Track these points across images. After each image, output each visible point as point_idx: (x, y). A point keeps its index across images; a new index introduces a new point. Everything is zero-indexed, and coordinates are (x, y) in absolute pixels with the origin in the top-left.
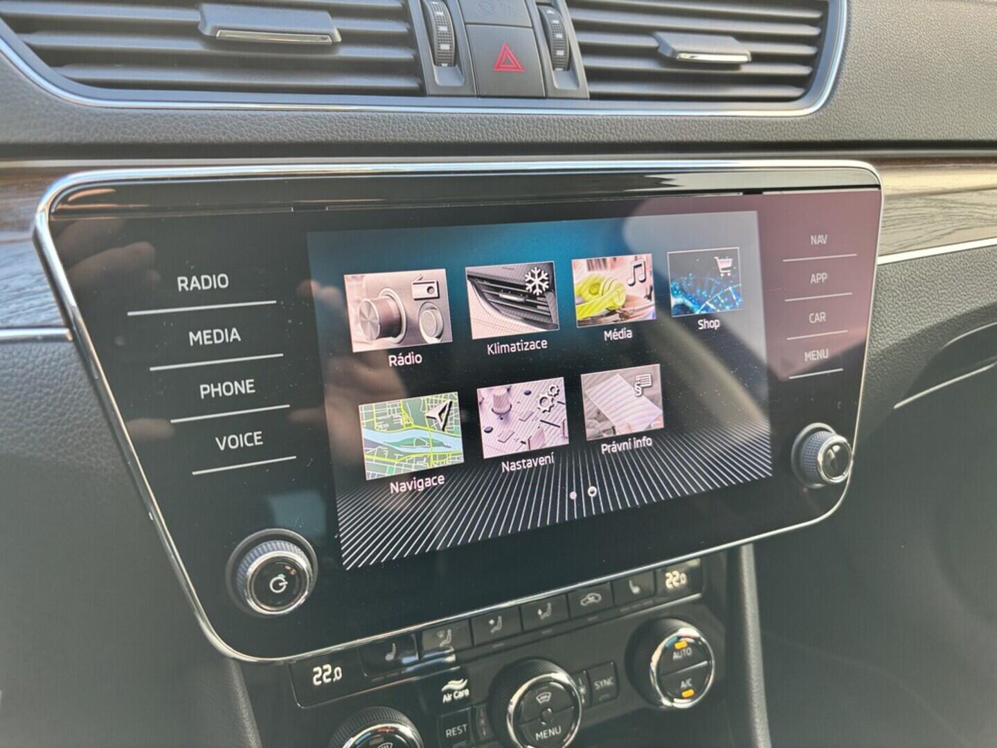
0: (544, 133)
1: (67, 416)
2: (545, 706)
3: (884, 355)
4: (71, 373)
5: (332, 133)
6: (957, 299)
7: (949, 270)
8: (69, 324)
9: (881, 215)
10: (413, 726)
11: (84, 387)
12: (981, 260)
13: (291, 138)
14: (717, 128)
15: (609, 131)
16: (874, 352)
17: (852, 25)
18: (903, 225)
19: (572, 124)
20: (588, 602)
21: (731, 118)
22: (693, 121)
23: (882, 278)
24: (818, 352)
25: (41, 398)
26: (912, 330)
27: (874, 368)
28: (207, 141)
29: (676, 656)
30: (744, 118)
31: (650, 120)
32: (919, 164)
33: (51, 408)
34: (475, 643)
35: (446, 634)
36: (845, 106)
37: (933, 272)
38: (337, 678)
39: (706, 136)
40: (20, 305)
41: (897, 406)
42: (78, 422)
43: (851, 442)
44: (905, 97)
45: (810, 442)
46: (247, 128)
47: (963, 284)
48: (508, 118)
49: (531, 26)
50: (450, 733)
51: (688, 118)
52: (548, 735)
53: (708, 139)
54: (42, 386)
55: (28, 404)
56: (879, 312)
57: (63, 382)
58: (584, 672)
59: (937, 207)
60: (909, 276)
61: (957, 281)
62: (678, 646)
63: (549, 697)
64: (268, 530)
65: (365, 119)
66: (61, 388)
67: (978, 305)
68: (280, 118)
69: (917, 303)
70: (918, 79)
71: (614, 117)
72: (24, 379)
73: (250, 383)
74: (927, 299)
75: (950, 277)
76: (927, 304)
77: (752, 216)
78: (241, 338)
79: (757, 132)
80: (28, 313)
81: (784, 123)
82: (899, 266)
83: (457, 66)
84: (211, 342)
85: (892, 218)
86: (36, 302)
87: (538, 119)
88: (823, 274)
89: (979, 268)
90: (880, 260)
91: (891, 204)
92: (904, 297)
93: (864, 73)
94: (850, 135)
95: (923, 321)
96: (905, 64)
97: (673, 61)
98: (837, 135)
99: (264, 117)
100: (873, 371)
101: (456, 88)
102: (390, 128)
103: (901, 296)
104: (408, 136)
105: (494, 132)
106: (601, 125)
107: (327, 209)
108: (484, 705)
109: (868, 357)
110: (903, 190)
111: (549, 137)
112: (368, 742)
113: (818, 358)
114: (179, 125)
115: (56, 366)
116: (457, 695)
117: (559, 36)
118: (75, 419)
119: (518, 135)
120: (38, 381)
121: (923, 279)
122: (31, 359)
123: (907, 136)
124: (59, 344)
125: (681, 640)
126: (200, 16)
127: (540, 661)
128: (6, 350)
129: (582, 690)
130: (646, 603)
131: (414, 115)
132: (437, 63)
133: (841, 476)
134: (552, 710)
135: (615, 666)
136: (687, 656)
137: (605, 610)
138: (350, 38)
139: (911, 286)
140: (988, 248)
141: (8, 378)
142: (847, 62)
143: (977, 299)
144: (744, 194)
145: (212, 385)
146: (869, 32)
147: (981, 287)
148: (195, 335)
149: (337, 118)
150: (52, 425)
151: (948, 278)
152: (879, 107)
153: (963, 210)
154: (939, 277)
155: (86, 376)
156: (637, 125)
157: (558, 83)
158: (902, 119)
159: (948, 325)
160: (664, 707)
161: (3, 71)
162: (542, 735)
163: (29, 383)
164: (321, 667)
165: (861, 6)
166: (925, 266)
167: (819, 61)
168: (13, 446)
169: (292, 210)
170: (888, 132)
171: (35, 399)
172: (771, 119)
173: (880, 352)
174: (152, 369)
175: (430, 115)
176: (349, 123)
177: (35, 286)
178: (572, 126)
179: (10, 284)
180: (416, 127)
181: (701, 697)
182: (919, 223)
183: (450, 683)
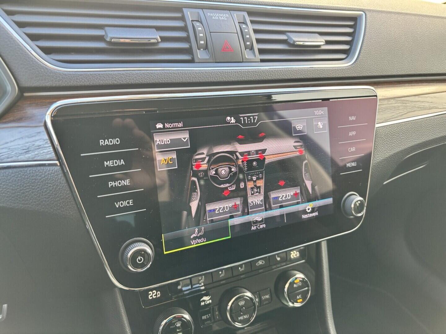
0: (242, 77)
1: (57, 195)
2: (242, 306)
3: (379, 164)
4: (59, 178)
5: (158, 79)
6: (409, 140)
7: (405, 128)
8: (58, 158)
9: (377, 107)
10: (189, 315)
11: (64, 184)
12: (419, 124)
13: (142, 82)
14: (311, 72)
15: (268, 75)
16: (375, 163)
17: (367, 27)
18: (386, 111)
20: (259, 264)
21: (317, 68)
22: (302, 70)
23: (378, 133)
24: (352, 163)
25: (47, 188)
26: (390, 153)
28: (109, 84)
29: (295, 286)
30: (323, 68)
31: (285, 70)
32: (394, 85)
33: (51, 192)
34: (214, 281)
35: (202, 278)
36: (363, 62)
37: (398, 130)
38: (158, 296)
39: (307, 76)
40: (39, 152)
41: (385, 183)
43: (365, 199)
44: (388, 57)
45: (348, 200)
46: (125, 78)
47: (411, 134)
48: (227, 71)
49: (236, 32)
51: (300, 69)
52: (243, 318)
54: (48, 183)
55: (42, 190)
56: (376, 146)
57: (56, 182)
58: (258, 292)
59: (401, 103)
60: (389, 132)
61: (408, 133)
62: (295, 281)
63: (244, 303)
64: (135, 238)
65: (171, 73)
66: (55, 184)
67: (417, 142)
68: (137, 74)
69: (392, 142)
70: (394, 49)
71: (270, 70)
72: (41, 181)
73: (128, 181)
74: (396, 141)
75: (405, 131)
76: (396, 143)
77: (326, 109)
78: (125, 163)
79: (328, 74)
80: (42, 155)
81: (338, 70)
82: (385, 128)
83: (207, 50)
84: (113, 165)
85: (382, 108)
86: (46, 151)
87: (239, 71)
88: (354, 132)
89: (418, 127)
90: (377, 126)
91: (382, 103)
93: (371, 48)
94: (365, 74)
95: (394, 150)
96: (389, 43)
97: (294, 45)
98: (360, 74)
99: (131, 74)
100: (374, 170)
101: (206, 59)
102: (181, 77)
103: (386, 140)
104: (188, 80)
105: (222, 77)
106: (265, 73)
107: (158, 112)
108: (217, 306)
109: (372, 165)
110: (386, 97)
111: (244, 79)
112: (171, 322)
113: (352, 166)
114: (97, 78)
115: (53, 176)
116: (206, 302)
117: (248, 36)
118: (61, 196)
119: (232, 78)
120: (46, 182)
121: (395, 133)
122: (43, 173)
123: (389, 73)
124: (54, 167)
125: (297, 279)
126: (105, 33)
127: (240, 288)
128: (33, 170)
129: (257, 300)
130: (283, 264)
131: (190, 71)
132: (199, 49)
133: (361, 213)
134: (245, 308)
135: (270, 290)
136: (300, 286)
137: (265, 267)
138: (164, 39)
139: (390, 136)
140: (422, 119)
141: (34, 180)
142: (364, 43)
143: (417, 140)
144: (322, 101)
145: (113, 182)
146: (374, 30)
147: (419, 135)
148: (107, 162)
149: (160, 73)
150: (52, 198)
151: (405, 132)
152: (377, 62)
153: (411, 104)
154: (401, 131)
155: (65, 179)
156: (279, 72)
157: (247, 56)
158: (387, 66)
159: (405, 151)
160: (290, 306)
161: (28, 58)
162: (241, 318)
163: (43, 182)
164: (152, 291)
165: (371, 19)
166: (396, 127)
167: (353, 43)
168: (36, 207)
169: (144, 113)
170: (381, 72)
171: (45, 188)
172: (333, 68)
173: (377, 162)
174: (90, 176)
175: (197, 71)
176: (164, 75)
177: (45, 144)
178: (253, 74)
179: (35, 144)
180: (191, 76)
181: (305, 302)
182: (393, 110)
183: (204, 297)
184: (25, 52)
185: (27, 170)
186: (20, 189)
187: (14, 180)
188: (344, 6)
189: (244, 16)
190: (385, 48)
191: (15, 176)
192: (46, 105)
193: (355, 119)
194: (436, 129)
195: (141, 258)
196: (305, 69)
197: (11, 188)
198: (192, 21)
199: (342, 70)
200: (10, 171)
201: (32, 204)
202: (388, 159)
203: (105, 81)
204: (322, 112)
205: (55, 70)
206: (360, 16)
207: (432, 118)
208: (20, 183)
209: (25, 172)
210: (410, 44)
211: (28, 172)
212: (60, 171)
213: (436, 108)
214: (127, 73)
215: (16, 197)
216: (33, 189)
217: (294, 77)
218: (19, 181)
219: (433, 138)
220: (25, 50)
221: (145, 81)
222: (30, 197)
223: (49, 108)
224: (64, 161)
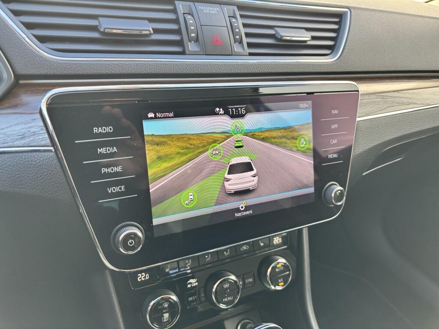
0: (231, 70)
1: (52, 180)
2: (227, 289)
4: (54, 164)
5: (150, 70)
6: (387, 134)
7: (384, 123)
8: (53, 144)
9: (359, 102)
10: (176, 296)
11: (59, 169)
12: (397, 119)
13: (134, 72)
14: (297, 67)
15: (256, 68)
16: (355, 155)
17: (351, 24)
18: (367, 106)
20: (243, 249)
21: (303, 63)
22: (288, 64)
23: (359, 126)
24: (333, 155)
25: (42, 173)
26: (370, 146)
28: (102, 73)
29: (277, 270)
30: (308, 63)
31: (272, 64)
32: (375, 80)
33: (46, 177)
34: (200, 265)
35: (189, 261)
36: (347, 58)
37: (378, 124)
38: (147, 278)
39: (293, 70)
40: (35, 138)
41: (364, 174)
42: (56, 182)
43: (345, 189)
44: (371, 54)
45: (329, 189)
46: (118, 68)
47: (390, 128)
48: (217, 64)
49: (226, 26)
50: (190, 299)
51: (286, 63)
52: (228, 299)
54: (42, 168)
55: (37, 175)
56: (357, 139)
57: (51, 167)
58: (242, 276)
59: (380, 98)
60: (369, 125)
61: (387, 127)
62: (278, 266)
63: (228, 285)
64: (126, 223)
65: (162, 64)
66: (50, 169)
67: (395, 136)
68: (130, 64)
69: (371, 135)
70: (376, 46)
71: (258, 63)
72: (36, 166)
73: (120, 168)
74: (375, 134)
75: (385, 125)
76: (376, 136)
77: (310, 102)
78: (117, 151)
79: (313, 68)
80: (37, 141)
81: (323, 65)
82: (365, 121)
83: (197, 42)
84: (106, 152)
85: (363, 103)
86: (41, 137)
87: (229, 64)
88: (336, 125)
89: (396, 122)
90: (358, 119)
91: (363, 97)
92: (367, 134)
93: (355, 45)
94: (348, 69)
95: (374, 143)
96: (372, 41)
97: (281, 40)
98: (343, 69)
99: (124, 64)
100: (354, 161)
101: (197, 52)
102: (172, 68)
104: (179, 71)
105: (212, 69)
106: (253, 66)
107: (150, 101)
108: (203, 289)
109: (352, 156)
110: (368, 92)
111: (232, 71)
112: (159, 302)
113: (333, 157)
114: (91, 67)
115: (48, 161)
116: (193, 285)
117: (237, 30)
118: (55, 181)
119: (221, 71)
121: (374, 126)
122: (38, 159)
123: (370, 69)
124: (49, 153)
125: (279, 264)
126: (98, 23)
127: (225, 272)
128: (29, 155)
129: (241, 283)
130: (266, 250)
131: (181, 63)
132: (190, 42)
133: (341, 202)
134: (229, 290)
135: (254, 274)
136: (282, 270)
137: (249, 252)
138: (156, 31)
139: (369, 129)
141: (30, 165)
142: (348, 40)
143: (395, 134)
144: (307, 94)
145: (106, 169)
146: (358, 28)
147: (397, 129)
148: (100, 149)
149: (152, 64)
150: (47, 183)
152: (360, 58)
153: (391, 99)
154: (381, 125)
155: (59, 165)
156: (267, 66)
157: (237, 49)
158: (369, 62)
159: (383, 144)
160: (272, 289)
161: (24, 46)
162: (226, 300)
163: (38, 168)
164: (141, 274)
165: (355, 16)
166: (375, 121)
167: (338, 39)
168: (31, 191)
169: (137, 102)
170: (363, 68)
171: (40, 173)
172: (318, 63)
173: (357, 155)
174: (84, 162)
175: (187, 63)
176: (156, 66)
177: (41, 131)
178: (241, 67)
179: (31, 130)
180: (182, 68)
181: (286, 285)
182: (373, 105)
183: (190, 280)
184: (21, 41)
185: (23, 155)
186: (15, 174)
187: (10, 165)
188: (330, 3)
189: (234, 10)
190: (368, 44)
191: (10, 161)
192: (41, 93)
193: (337, 113)
194: (413, 124)
195: (132, 241)
196: (292, 63)
197: (7, 172)
198: (183, 13)
199: (327, 65)
200: (6, 156)
201: (27, 188)
202: (367, 151)
203: (99, 70)
204: (307, 105)
205: (50, 59)
206: (346, 13)
207: (410, 113)
208: (16, 168)
209: (21, 157)
210: (392, 41)
211: (24, 157)
212: (55, 157)
213: (414, 104)
214: (120, 64)
215: (11, 182)
216: (29, 174)
217: (281, 71)
218: (15, 166)
219: (410, 132)
220: (21, 39)
221: (137, 72)
222: (25, 181)
223: (45, 96)
224: (59, 147)
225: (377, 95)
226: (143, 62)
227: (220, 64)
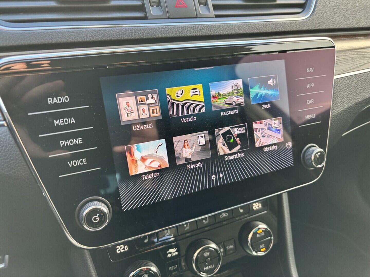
0: (196, 32)
1: (7, 156)
2: (207, 257)
3: (338, 115)
4: (7, 139)
5: (109, 36)
6: (367, 91)
7: (363, 80)
8: (5, 118)
9: (335, 58)
10: (156, 267)
11: (13, 144)
13: (93, 39)
14: (267, 26)
15: (223, 30)
16: (334, 114)
18: (344, 62)
19: (208, 28)
20: (223, 216)
22: (257, 24)
23: (336, 84)
24: (311, 115)
26: (349, 105)
27: (334, 121)
28: (58, 42)
29: (258, 236)
31: (240, 25)
32: (350, 37)
34: (179, 234)
35: (168, 231)
36: (319, 15)
37: (357, 81)
38: (126, 250)
39: (263, 30)
41: (343, 135)
42: (12, 158)
43: (325, 151)
44: (344, 11)
45: (308, 152)
46: (74, 36)
47: (369, 85)
48: (181, 27)
50: (171, 268)
51: (255, 23)
52: (209, 268)
53: (264, 31)
56: (335, 98)
57: (4, 143)
58: (222, 243)
59: (358, 55)
60: (347, 83)
61: (366, 84)
62: (258, 232)
64: (91, 197)
65: (123, 30)
66: (4, 145)
68: (88, 31)
69: (351, 94)
70: (349, 3)
71: (225, 24)
73: (80, 140)
74: (354, 92)
75: (363, 82)
76: (355, 94)
77: (283, 61)
78: (75, 121)
79: (284, 27)
81: (295, 23)
82: (343, 79)
83: (160, 6)
84: (63, 124)
85: (340, 60)
87: (194, 27)
88: (312, 84)
90: (335, 77)
91: (339, 54)
92: (345, 92)
94: (322, 27)
95: (353, 101)
98: (317, 27)
99: (81, 31)
100: (333, 122)
101: (160, 15)
102: (133, 33)
103: (344, 91)
104: (141, 36)
105: (176, 32)
106: (220, 28)
107: (108, 67)
108: (184, 257)
109: (331, 116)
111: (198, 34)
112: (139, 274)
113: (311, 118)
114: (46, 36)
115: (1, 137)
116: (173, 254)
119: (186, 33)
121: (353, 84)
123: (345, 26)
124: (1, 128)
125: (260, 229)
127: (205, 240)
129: (222, 250)
130: (246, 216)
131: (143, 27)
132: (151, 5)
133: (321, 165)
134: (210, 258)
135: (234, 240)
136: (262, 236)
137: (229, 219)
139: (348, 87)
144: (279, 53)
145: (65, 141)
148: (57, 121)
149: (111, 30)
152: (333, 15)
153: (367, 55)
154: (359, 83)
156: (234, 27)
157: (202, 12)
158: (343, 19)
159: (363, 102)
160: (253, 255)
162: (207, 268)
164: (120, 246)
166: (354, 79)
169: (93, 69)
173: (336, 114)
174: (39, 136)
175: (150, 28)
176: (116, 32)
178: (208, 29)
180: (144, 32)
181: (268, 251)
182: (351, 61)
183: (170, 250)
193: (313, 71)
196: (261, 23)
199: (299, 23)
202: (347, 110)
212: (7, 132)
214: (77, 31)
225: (354, 52)
226: (102, 29)
227: (185, 27)
